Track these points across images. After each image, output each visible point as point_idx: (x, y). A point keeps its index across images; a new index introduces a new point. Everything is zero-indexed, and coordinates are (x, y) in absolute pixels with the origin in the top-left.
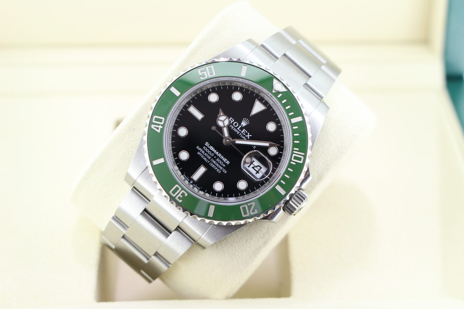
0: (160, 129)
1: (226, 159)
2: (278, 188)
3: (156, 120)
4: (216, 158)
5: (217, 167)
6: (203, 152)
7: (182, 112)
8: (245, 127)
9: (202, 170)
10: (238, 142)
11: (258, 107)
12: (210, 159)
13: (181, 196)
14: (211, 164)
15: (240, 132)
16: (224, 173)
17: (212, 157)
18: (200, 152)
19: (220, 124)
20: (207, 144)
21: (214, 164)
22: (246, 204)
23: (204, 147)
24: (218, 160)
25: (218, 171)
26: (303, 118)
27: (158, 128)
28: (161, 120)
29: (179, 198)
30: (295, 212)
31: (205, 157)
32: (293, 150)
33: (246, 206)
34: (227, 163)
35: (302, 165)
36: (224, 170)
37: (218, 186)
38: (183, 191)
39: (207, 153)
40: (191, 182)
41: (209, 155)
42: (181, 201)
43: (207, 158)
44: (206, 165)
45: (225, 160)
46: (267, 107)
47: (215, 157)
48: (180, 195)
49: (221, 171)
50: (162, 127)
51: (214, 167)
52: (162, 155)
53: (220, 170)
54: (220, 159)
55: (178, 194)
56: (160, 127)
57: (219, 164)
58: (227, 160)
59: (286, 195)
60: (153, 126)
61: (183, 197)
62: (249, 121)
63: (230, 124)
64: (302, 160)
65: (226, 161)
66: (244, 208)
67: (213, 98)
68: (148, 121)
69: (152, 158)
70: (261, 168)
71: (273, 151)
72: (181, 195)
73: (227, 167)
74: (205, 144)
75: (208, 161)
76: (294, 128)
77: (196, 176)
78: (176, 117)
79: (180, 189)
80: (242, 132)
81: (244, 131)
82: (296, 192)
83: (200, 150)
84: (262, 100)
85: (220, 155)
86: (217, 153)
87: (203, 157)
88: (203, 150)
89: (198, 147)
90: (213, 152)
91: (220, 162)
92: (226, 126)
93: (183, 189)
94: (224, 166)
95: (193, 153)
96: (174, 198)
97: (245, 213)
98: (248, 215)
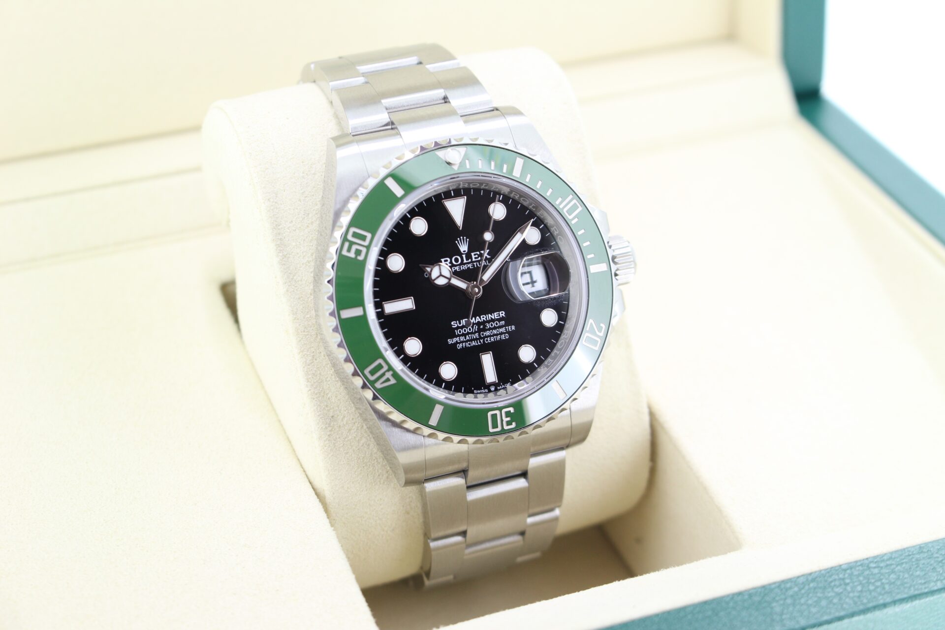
0: (391, 379)
1: (495, 314)
2: (593, 269)
4: (485, 326)
5: (497, 335)
6: (462, 339)
7: (382, 326)
8: (471, 249)
9: (488, 361)
10: (487, 276)
11: (456, 208)
12: (479, 335)
13: (508, 419)
14: (487, 340)
16: (512, 331)
17: (479, 331)
18: (459, 343)
19: (441, 282)
20: (454, 324)
21: (490, 336)
22: (583, 331)
23: (456, 331)
24: (488, 326)
25: (505, 337)
26: (521, 154)
27: (388, 380)
28: (379, 367)
29: (509, 423)
31: (471, 340)
32: (557, 207)
33: (586, 335)
34: (502, 316)
36: (508, 328)
37: (527, 353)
38: (504, 411)
39: (468, 333)
40: (493, 389)
41: (472, 333)
42: (514, 425)
43: (474, 340)
44: (485, 348)
45: (495, 316)
46: (464, 195)
47: (481, 327)
48: (505, 419)
49: (507, 332)
50: (391, 373)
51: (494, 339)
52: (431, 404)
53: (504, 333)
54: (489, 322)
55: (502, 420)
56: (389, 375)
57: (495, 328)
58: (498, 313)
59: (608, 266)
60: (378, 386)
61: (512, 417)
63: (451, 267)
64: (578, 204)
65: (498, 315)
66: (589, 340)
67: (396, 263)
69: (423, 420)
72: (507, 417)
73: (508, 321)
74: (453, 327)
75: (480, 342)
77: (491, 375)
78: (387, 339)
79: (498, 412)
81: (475, 255)
83: (457, 341)
84: (448, 195)
85: (483, 318)
86: (478, 319)
87: (469, 344)
88: (459, 336)
89: (450, 341)
90: (472, 325)
91: (494, 324)
92: (451, 276)
93: (500, 409)
94: (503, 323)
95: (453, 355)
96: (503, 432)
97: (595, 343)
98: (600, 341)
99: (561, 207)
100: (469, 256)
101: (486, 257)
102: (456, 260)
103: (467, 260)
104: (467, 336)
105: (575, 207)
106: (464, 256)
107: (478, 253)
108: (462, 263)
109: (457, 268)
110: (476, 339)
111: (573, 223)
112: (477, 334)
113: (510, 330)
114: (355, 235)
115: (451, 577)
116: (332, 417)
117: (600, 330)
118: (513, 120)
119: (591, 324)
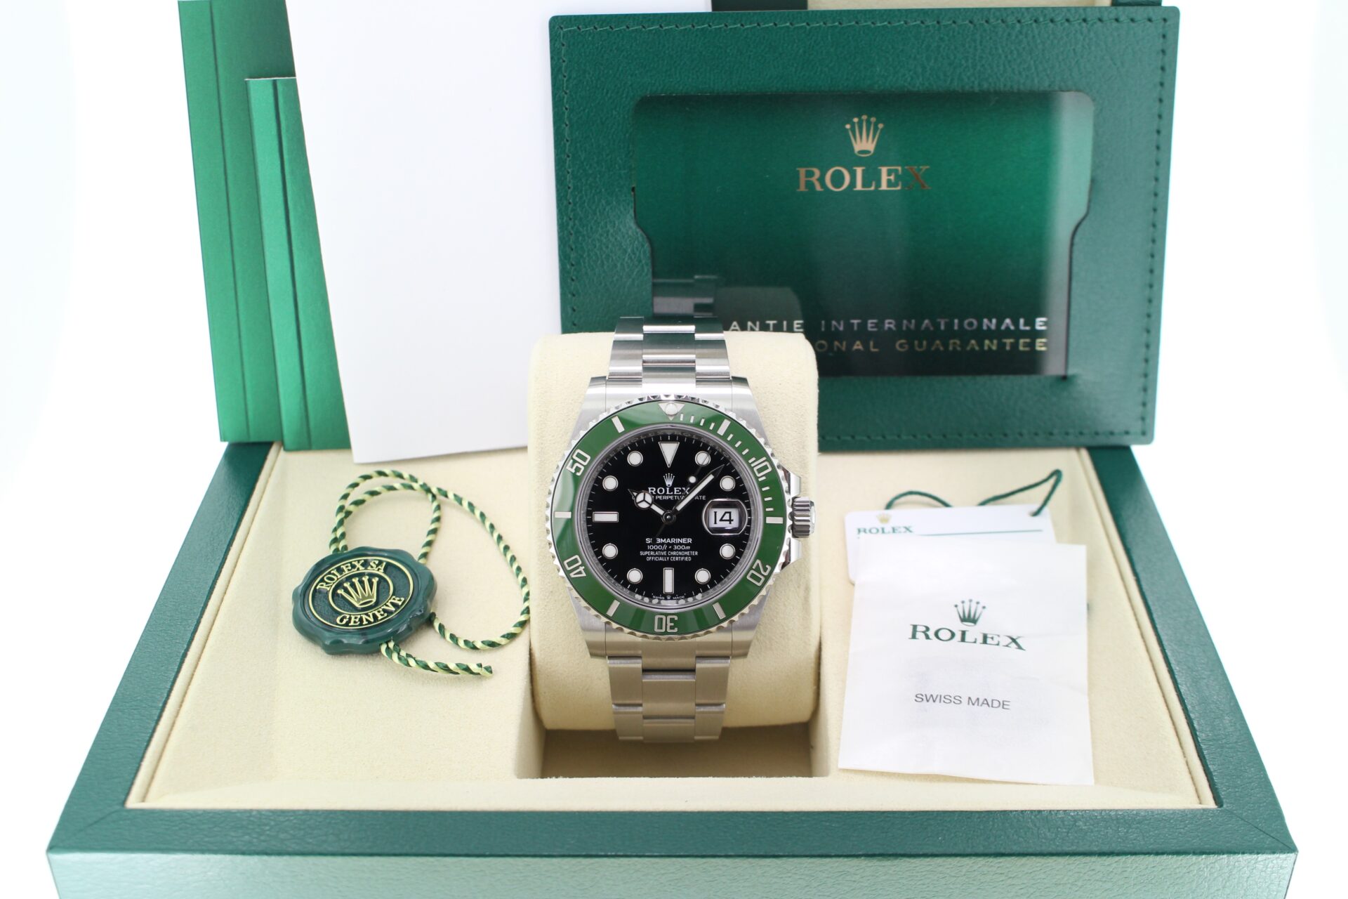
0: (583, 572)
1: (684, 539)
2: (770, 520)
3: (570, 564)
4: (673, 547)
5: (681, 556)
6: (652, 553)
7: (589, 530)
8: (675, 485)
9: (669, 575)
10: (680, 507)
11: (669, 451)
12: (667, 553)
13: (672, 624)
14: (672, 559)
15: (673, 495)
16: (695, 556)
17: (668, 550)
18: (649, 556)
19: (644, 505)
20: (648, 540)
21: (675, 556)
22: (751, 568)
24: (676, 547)
25: (688, 560)
26: (729, 418)
27: (580, 573)
28: (575, 561)
29: (672, 628)
30: (810, 529)
31: (659, 556)
32: (749, 465)
33: (752, 571)
34: (689, 542)
35: (774, 472)
36: (692, 553)
37: (702, 576)
38: (669, 617)
39: (658, 550)
40: (669, 598)
41: (661, 550)
42: (676, 630)
43: (662, 556)
44: (669, 564)
45: (683, 541)
46: (678, 441)
47: (670, 547)
48: (670, 624)
49: (690, 556)
50: (583, 567)
51: (679, 559)
52: (611, 599)
53: (688, 556)
54: (677, 544)
55: (666, 624)
56: (581, 569)
57: (681, 550)
58: (686, 539)
59: (785, 521)
60: (572, 575)
61: (676, 624)
62: (672, 474)
63: (655, 495)
64: (769, 466)
65: (686, 541)
66: (753, 576)
67: (611, 483)
68: (562, 573)
69: (602, 610)
70: (730, 513)
71: (727, 484)
72: (671, 622)
73: (693, 547)
74: (647, 542)
75: (666, 559)
76: (729, 439)
77: (669, 586)
78: (588, 541)
79: (664, 617)
80: (675, 493)
81: (677, 489)
82: (792, 506)
83: (647, 555)
84: (665, 439)
85: (673, 540)
86: (668, 541)
87: (657, 559)
88: (650, 550)
89: (641, 554)
90: (663, 544)
91: (681, 547)
92: (652, 503)
93: (666, 615)
94: (688, 547)
95: (642, 564)
96: (666, 633)
97: (758, 580)
98: (763, 579)
99: (753, 465)
100: (672, 489)
101: (684, 492)
102: (661, 491)
103: (670, 492)
105: (766, 468)
106: (668, 489)
107: (679, 488)
108: (665, 494)
109: (660, 497)
110: (664, 556)
111: (760, 480)
112: (665, 553)
113: (693, 555)
114: (578, 455)
115: (641, 738)
116: (552, 592)
117: (765, 570)
118: (738, 390)
119: (758, 564)
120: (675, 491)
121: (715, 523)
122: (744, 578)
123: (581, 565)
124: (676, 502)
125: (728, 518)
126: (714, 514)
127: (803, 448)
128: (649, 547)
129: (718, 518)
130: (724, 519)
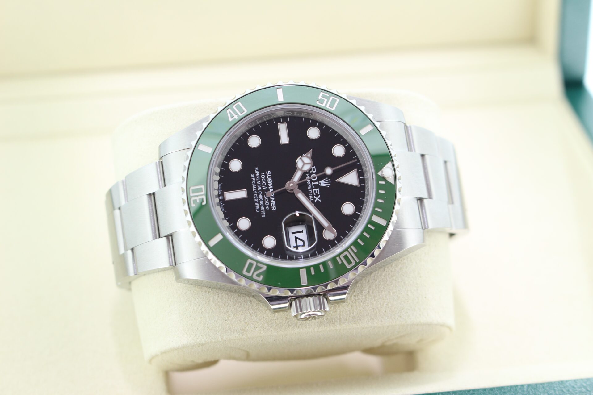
0: (233, 119)
1: (274, 203)
2: (303, 273)
3: (238, 107)
4: (266, 195)
5: (259, 203)
6: (258, 178)
7: (270, 121)
8: (321, 188)
9: (242, 194)
11: (351, 179)
12: (260, 190)
13: (198, 201)
14: (256, 196)
16: (261, 215)
17: (263, 191)
18: (255, 176)
19: (299, 163)
20: (269, 173)
21: (258, 198)
22: (258, 262)
23: (264, 174)
24: (266, 197)
25: (257, 209)
26: (388, 225)
27: (232, 117)
28: (241, 111)
29: (195, 201)
31: (256, 184)
32: (350, 247)
33: (255, 263)
34: (272, 208)
35: (347, 271)
36: (263, 212)
37: (244, 224)
38: (204, 197)
40: (221, 198)
41: (261, 185)
42: (193, 205)
43: (257, 186)
44: (250, 193)
46: (360, 185)
47: (266, 192)
48: (197, 199)
49: (260, 211)
51: (256, 201)
53: (260, 209)
54: (269, 198)
55: (197, 196)
58: (275, 205)
60: (229, 110)
61: (199, 204)
62: (330, 184)
63: (309, 172)
64: (352, 265)
65: (273, 205)
66: (251, 265)
67: (314, 133)
69: (202, 139)
70: (304, 245)
71: (329, 235)
72: (200, 199)
73: (269, 212)
74: (267, 172)
75: (255, 191)
76: (370, 226)
77: (231, 196)
79: (204, 193)
81: (317, 191)
83: (256, 174)
84: (361, 174)
85: (272, 194)
86: (271, 190)
87: (254, 183)
88: (260, 176)
89: (256, 169)
90: (267, 186)
91: (267, 202)
92: (303, 171)
93: (206, 195)
94: (268, 208)
95: (247, 170)
96: (189, 197)
97: (248, 271)
98: (250, 275)
99: (349, 250)
100: (317, 186)
101: (315, 199)
103: (314, 185)
104: (260, 182)
105: (349, 262)
106: (317, 183)
107: (319, 193)
108: (312, 181)
110: (257, 188)
111: (338, 258)
112: (260, 189)
113: (262, 213)
114: (334, 101)
117: (258, 275)
119: (262, 268)
120: (316, 190)
121: (293, 233)
122: (248, 257)
123: (238, 116)
124: (306, 194)
125: (298, 245)
126: (301, 230)
127: (371, 319)
128: (263, 174)
129: (298, 235)
130: (298, 240)
